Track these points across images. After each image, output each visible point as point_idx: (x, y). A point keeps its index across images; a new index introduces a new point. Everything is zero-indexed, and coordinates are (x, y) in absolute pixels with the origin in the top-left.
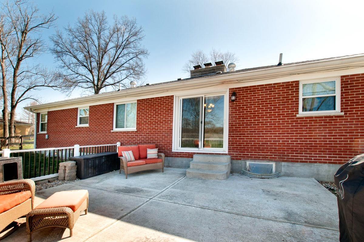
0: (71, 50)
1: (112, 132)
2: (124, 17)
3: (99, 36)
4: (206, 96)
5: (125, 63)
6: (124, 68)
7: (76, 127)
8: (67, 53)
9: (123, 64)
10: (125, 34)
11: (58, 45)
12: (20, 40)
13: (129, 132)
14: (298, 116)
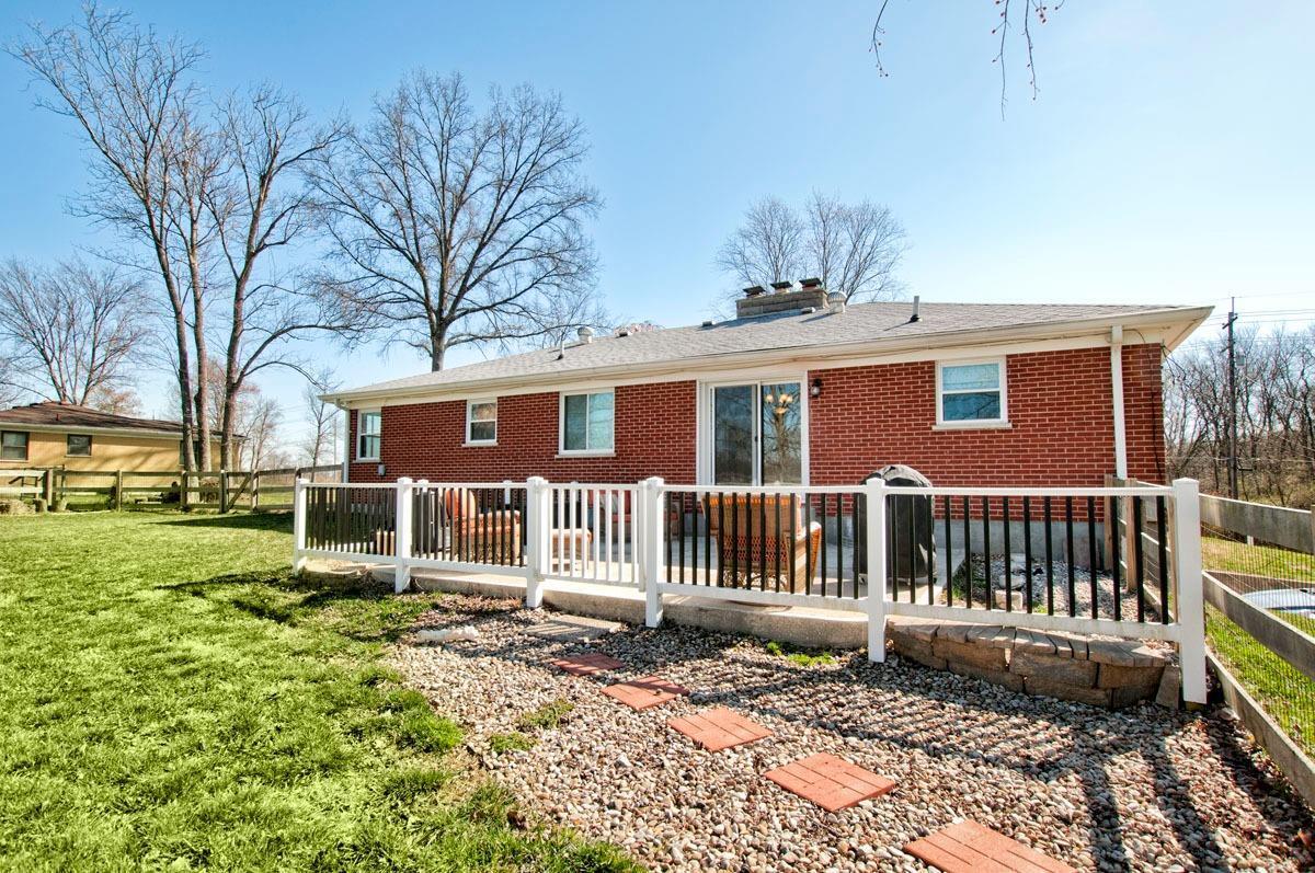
0: (358, 200)
1: (558, 459)
2: (523, 89)
3: (445, 151)
4: (764, 384)
5: (526, 235)
6: (524, 254)
7: (463, 445)
8: (342, 208)
9: (521, 239)
10: (525, 143)
11: (317, 184)
12: (255, 199)
13: (598, 458)
14: (934, 428)
